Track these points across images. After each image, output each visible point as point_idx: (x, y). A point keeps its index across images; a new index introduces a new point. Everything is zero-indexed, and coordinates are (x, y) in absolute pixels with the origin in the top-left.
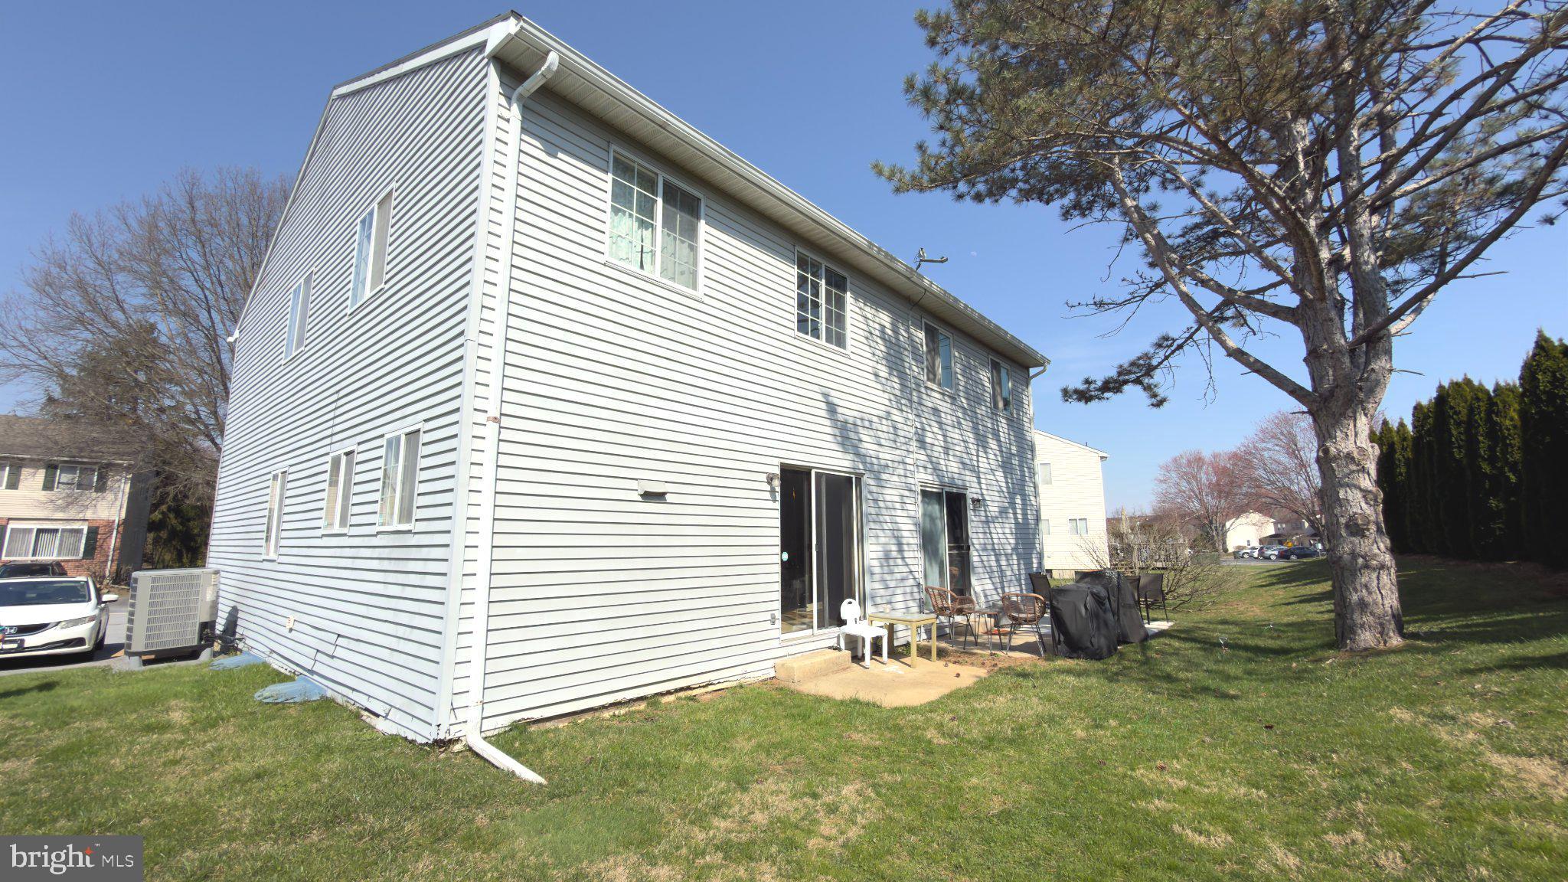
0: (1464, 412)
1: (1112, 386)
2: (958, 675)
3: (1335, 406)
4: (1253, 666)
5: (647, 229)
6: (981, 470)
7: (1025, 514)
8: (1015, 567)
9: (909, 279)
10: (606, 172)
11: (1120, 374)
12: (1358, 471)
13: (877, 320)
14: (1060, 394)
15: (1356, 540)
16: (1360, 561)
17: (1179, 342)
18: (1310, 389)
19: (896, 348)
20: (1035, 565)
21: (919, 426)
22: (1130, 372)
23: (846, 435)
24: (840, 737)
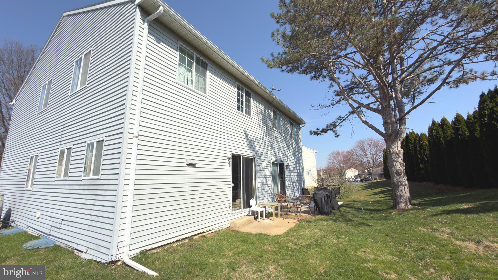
0: (413, 140)
1: (324, 131)
2: (289, 223)
3: (392, 138)
4: (372, 215)
5: (189, 72)
6: (288, 156)
7: (300, 170)
8: (297, 186)
9: (269, 95)
10: (177, 51)
11: (327, 127)
12: (398, 157)
13: (260, 107)
14: (309, 133)
15: (398, 177)
16: (400, 183)
17: (344, 118)
18: (384, 133)
19: (265, 117)
20: (302, 185)
21: (271, 142)
22: (330, 127)
23: (251, 144)
24: (261, 248)
